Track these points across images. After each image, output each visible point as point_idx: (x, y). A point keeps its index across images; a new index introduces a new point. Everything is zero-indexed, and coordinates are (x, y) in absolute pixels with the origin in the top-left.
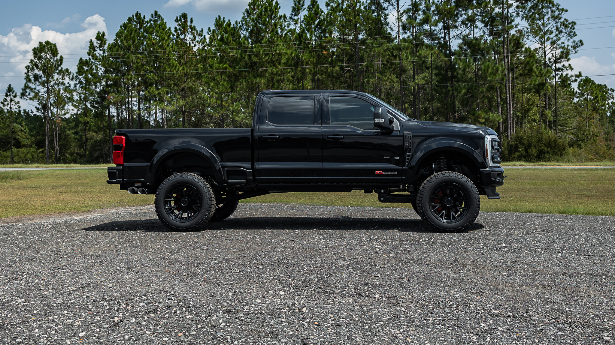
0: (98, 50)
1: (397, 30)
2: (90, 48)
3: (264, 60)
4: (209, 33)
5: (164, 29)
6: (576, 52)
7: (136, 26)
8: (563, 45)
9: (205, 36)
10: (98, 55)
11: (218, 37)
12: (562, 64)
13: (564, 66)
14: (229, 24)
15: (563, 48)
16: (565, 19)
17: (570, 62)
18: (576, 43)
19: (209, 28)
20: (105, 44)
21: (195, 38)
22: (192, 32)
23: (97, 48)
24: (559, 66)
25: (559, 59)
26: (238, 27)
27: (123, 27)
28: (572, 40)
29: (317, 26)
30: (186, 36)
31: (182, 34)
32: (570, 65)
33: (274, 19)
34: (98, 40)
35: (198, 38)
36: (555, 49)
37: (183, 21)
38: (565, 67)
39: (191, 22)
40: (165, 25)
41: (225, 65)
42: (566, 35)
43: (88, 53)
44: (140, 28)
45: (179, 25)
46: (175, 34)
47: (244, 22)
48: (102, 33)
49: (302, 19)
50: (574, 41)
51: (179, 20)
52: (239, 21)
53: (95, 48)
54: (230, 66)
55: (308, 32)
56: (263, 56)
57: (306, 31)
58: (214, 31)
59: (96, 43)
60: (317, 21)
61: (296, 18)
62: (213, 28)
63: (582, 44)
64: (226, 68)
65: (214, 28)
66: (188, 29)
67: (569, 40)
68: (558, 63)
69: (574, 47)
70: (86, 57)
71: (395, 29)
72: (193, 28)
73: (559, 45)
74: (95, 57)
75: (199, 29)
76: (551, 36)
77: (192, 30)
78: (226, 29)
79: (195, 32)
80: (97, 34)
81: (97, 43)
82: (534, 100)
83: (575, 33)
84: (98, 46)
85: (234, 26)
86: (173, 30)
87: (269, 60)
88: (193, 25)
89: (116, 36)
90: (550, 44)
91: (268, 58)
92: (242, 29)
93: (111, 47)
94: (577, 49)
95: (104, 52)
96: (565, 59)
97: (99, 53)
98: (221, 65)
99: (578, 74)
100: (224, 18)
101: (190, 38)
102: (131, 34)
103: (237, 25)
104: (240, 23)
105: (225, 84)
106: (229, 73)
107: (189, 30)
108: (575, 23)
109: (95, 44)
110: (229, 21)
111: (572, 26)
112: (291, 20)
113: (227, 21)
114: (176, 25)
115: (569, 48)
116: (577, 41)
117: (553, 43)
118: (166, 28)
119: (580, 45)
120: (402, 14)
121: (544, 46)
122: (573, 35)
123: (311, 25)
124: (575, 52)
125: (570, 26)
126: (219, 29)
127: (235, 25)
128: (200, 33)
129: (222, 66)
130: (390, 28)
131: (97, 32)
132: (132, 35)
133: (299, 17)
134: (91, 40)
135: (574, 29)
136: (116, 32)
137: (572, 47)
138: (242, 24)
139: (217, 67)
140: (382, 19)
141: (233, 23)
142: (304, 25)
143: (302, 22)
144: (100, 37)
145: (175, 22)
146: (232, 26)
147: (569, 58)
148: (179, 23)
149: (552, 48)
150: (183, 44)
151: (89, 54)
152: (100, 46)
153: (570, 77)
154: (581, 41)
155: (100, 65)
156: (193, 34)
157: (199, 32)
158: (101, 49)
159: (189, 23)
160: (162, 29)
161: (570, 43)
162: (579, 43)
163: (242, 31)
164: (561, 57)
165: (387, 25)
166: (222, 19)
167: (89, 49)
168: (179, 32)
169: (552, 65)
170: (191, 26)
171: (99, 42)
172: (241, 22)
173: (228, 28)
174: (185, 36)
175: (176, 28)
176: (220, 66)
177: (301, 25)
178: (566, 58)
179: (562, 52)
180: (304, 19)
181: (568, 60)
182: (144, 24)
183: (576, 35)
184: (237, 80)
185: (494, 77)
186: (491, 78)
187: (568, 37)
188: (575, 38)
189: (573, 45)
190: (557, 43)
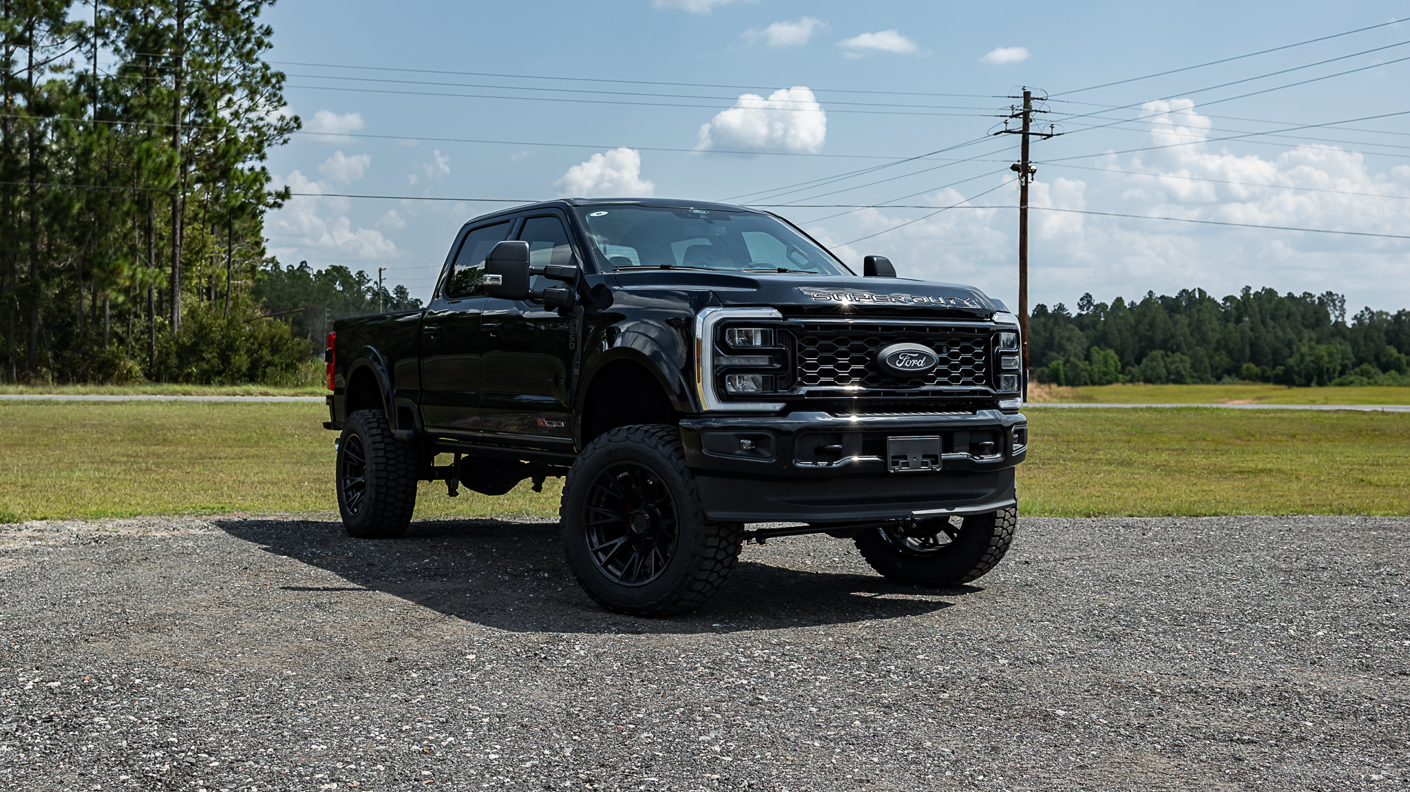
6: (285, 142)
8: (261, 123)
15: (255, 128)
16: (264, 64)
17: (264, 163)
18: (285, 122)
28: (276, 114)
32: (263, 169)
50: (282, 118)
63: (299, 126)
67: (268, 112)
69: (281, 131)
73: (250, 121)
83: (281, 98)
94: (286, 136)
96: (257, 155)
99: (282, 190)
108: (283, 77)
111: (278, 82)
115: (270, 131)
116: (288, 117)
119: (293, 128)
122: (279, 101)
124: (281, 141)
125: (274, 81)
135: (280, 88)
137: (275, 129)
147: (263, 154)
154: (296, 119)
161: (273, 118)
162: (293, 124)
178: (258, 152)
181: (262, 158)
183: (285, 104)
185: (165, 181)
186: (156, 183)
187: (267, 107)
188: (283, 111)
189: (279, 124)
190: (246, 116)
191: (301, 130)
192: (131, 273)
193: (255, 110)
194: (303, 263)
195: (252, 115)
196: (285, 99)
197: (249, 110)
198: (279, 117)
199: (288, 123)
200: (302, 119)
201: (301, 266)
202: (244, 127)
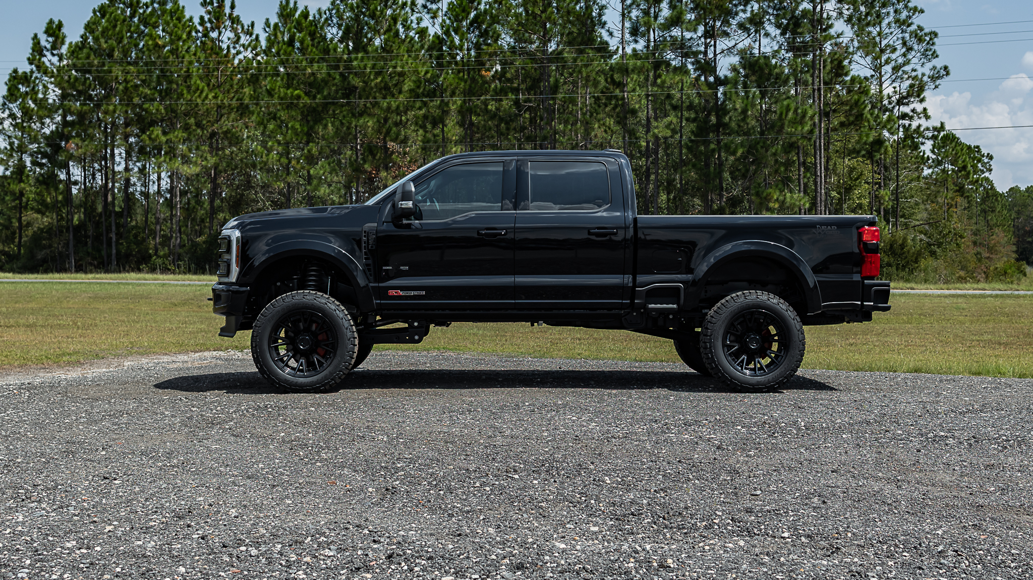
0: (48, 54)
1: (620, 36)
2: (33, 50)
3: (373, 84)
4: (267, 29)
5: (179, 19)
6: (936, 87)
7: (123, 11)
8: (914, 74)
9: (257, 36)
10: (48, 64)
11: (283, 37)
12: (912, 106)
13: (913, 111)
14: (305, 14)
16: (918, 27)
17: (924, 105)
18: (936, 71)
19: (267, 20)
20: (63, 43)
21: (239, 38)
22: (232, 27)
23: (48, 50)
24: (905, 109)
25: (906, 98)
26: (323, 19)
27: (100, 12)
28: (929, 65)
29: (471, 24)
30: (222, 34)
31: (213, 29)
32: (925, 109)
33: (391, 7)
34: (50, 35)
35: (244, 39)
36: (899, 80)
37: (215, 5)
38: (916, 113)
39: (233, 7)
40: (183, 12)
41: (296, 92)
42: (919, 54)
43: (29, 59)
44: (133, 15)
45: (209, 13)
46: (200, 28)
47: (334, 12)
48: (57, 23)
49: (445, 9)
50: (934, 68)
51: (209, 3)
52: (324, 8)
53: (43, 50)
54: (306, 94)
55: (456, 33)
56: (372, 77)
57: (453, 33)
58: (276, 25)
59: (45, 41)
60: (472, 15)
61: (434, 7)
62: (274, 20)
63: (948, 74)
64: (299, 97)
65: (277, 20)
66: (226, 20)
67: (924, 64)
68: (903, 104)
69: (934, 78)
70: (25, 67)
71: (618, 34)
72: (235, 20)
73: (904, 72)
74: (40, 67)
75: (246, 22)
76: (894, 56)
77: (233, 23)
78: (299, 23)
79: (239, 27)
80: (48, 24)
81: (47, 41)
82: (862, 171)
83: (934, 52)
84: (49, 46)
85: (314, 17)
86: (196, 21)
87: (383, 85)
88: (235, 14)
89: (86, 29)
90: (890, 71)
91: (382, 81)
92: (329, 25)
93: (75, 50)
94: (938, 82)
95: (61, 60)
96: (917, 99)
97: (50, 60)
98: (289, 92)
99: (939, 125)
100: (295, 3)
101: (229, 39)
102: (115, 26)
103: (321, 17)
104: (325, 14)
105: (298, 126)
106: (305, 106)
107: (228, 23)
108: (936, 35)
109: (43, 43)
110: (306, 7)
111: (931, 39)
112: (426, 10)
113: (301, 8)
114: (202, 11)
115: (925, 79)
116: (939, 67)
117: (896, 69)
118: (184, 17)
119: (943, 75)
120: (630, 6)
121: (880, 73)
122: (932, 55)
123: (461, 21)
124: (934, 87)
125: (928, 38)
126: (286, 23)
127: (317, 16)
128: (248, 30)
129: (292, 93)
130: (608, 31)
131: (47, 21)
132: (118, 29)
133: (440, 5)
134: (36, 35)
135: (933, 44)
136: (86, 22)
137: (929, 77)
138: (331, 14)
139: (282, 95)
140: (594, 14)
141: (313, 12)
142: (448, 21)
143: (446, 15)
144: (54, 30)
145: (200, 7)
146: (311, 18)
147: (924, 97)
148: (209, 8)
149: (894, 77)
150: (213, 49)
151: (31, 61)
152: (54, 47)
153: (924, 130)
154: (946, 68)
155: (51, 83)
156: (234, 30)
157: (246, 27)
158: (55, 52)
159: (227, 10)
160: (177, 19)
161: (927, 70)
162: (943, 72)
163: (329, 28)
164: (909, 95)
165: (603, 27)
166: (292, 5)
167: (31, 51)
168: (208, 25)
169: (893, 107)
170: (231, 15)
171: (50, 39)
172: (329, 10)
173: (303, 21)
174: (220, 33)
175: (202, 18)
176: (286, 94)
177: (444, 21)
178: (918, 96)
179: (911, 86)
180: (449, 9)
181: (922, 101)
182: (140, 8)
183: (937, 56)
184: (318, 120)
185: (800, 128)
186: (793, 130)
187: (923, 60)
188: (935, 62)
189: (932, 73)
190: (903, 69)
191: (948, 77)
196: (938, 53)
198: (931, 67)
199: (938, 72)
200: (950, 68)
202: (902, 78)
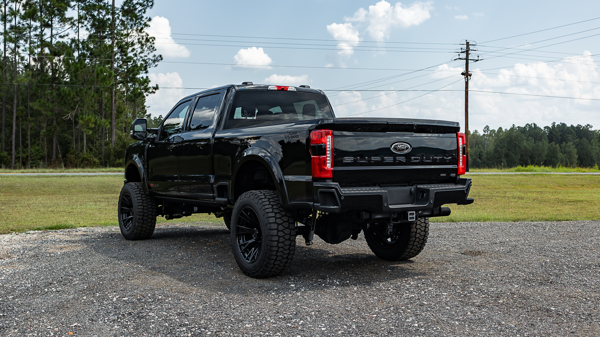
6: (156, 66)
8: (146, 58)
15: (143, 60)
16: (147, 34)
17: (148, 75)
18: (156, 57)
32: (147, 77)
50: (155, 56)
63: (162, 59)
67: (149, 53)
69: (154, 61)
73: (141, 57)
83: (154, 48)
94: (156, 63)
96: (145, 71)
108: (154, 38)
111: (153, 41)
115: (150, 61)
116: (157, 55)
119: (159, 60)
124: (154, 65)
125: (151, 40)
135: (153, 43)
137: (152, 60)
147: (147, 71)
154: (161, 56)
161: (151, 56)
162: (159, 58)
183: (155, 50)
185: (108, 83)
186: (104, 84)
187: (148, 51)
188: (154, 53)
189: (153, 58)
190: (140, 55)
191: (162, 61)
192: (95, 121)
193: (143, 53)
194: (160, 116)
195: (142, 55)
196: (156, 48)
197: (141, 53)
198: (153, 55)
199: (157, 58)
200: (163, 56)
201: (159, 117)
202: (139, 60)
